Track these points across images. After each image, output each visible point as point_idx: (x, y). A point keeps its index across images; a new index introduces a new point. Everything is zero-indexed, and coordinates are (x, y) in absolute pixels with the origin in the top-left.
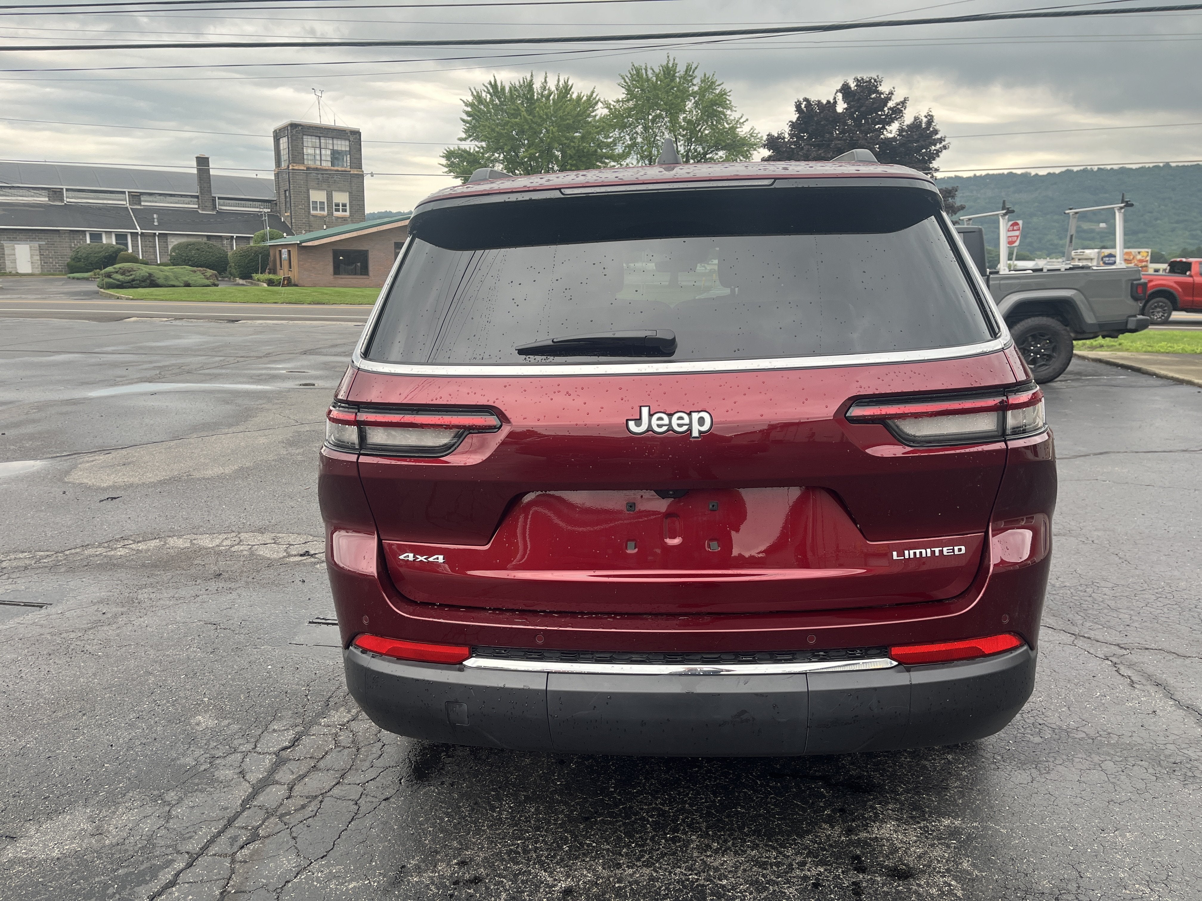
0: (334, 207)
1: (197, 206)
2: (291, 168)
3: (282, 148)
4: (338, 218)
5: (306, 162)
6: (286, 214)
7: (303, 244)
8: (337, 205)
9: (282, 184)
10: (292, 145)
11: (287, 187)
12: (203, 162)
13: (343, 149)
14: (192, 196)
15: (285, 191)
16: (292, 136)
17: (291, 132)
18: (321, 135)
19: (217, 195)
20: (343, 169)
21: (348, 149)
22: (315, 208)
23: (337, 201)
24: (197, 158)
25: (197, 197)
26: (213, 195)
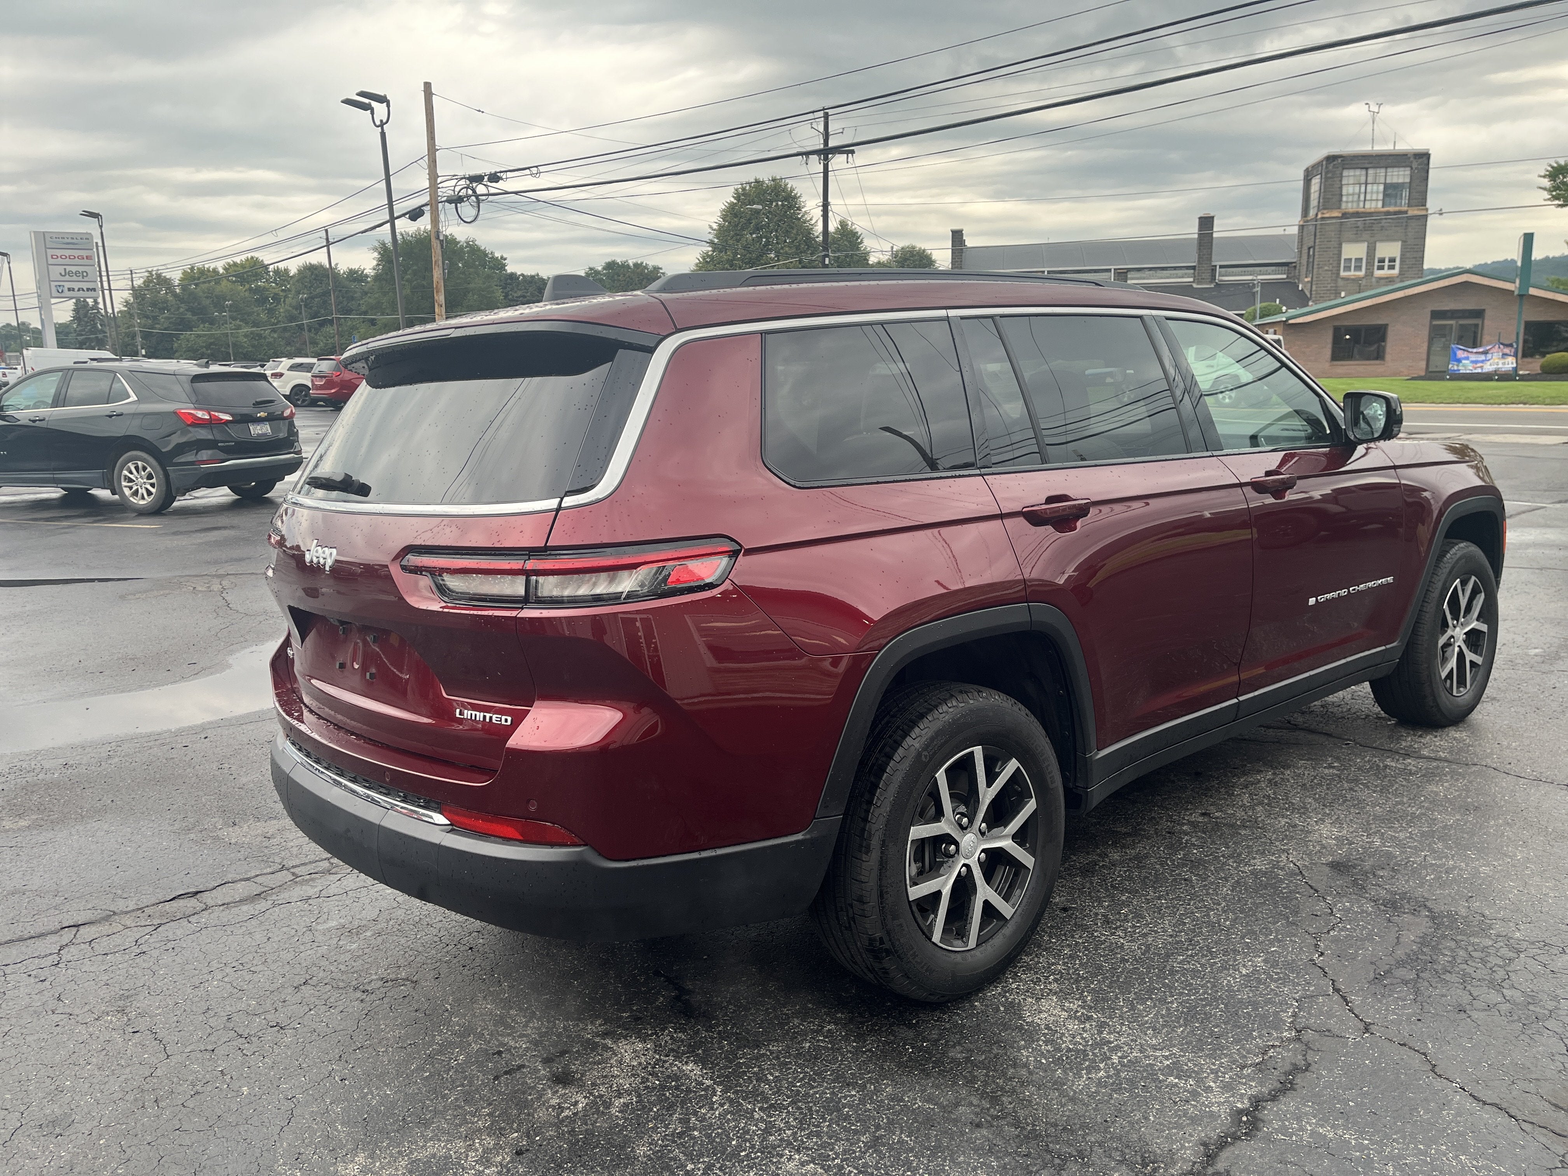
0: (1376, 264)
1: (1191, 280)
2: (1319, 216)
3: (1312, 191)
4: (1380, 279)
5: (1344, 206)
6: (1306, 280)
7: (1291, 322)
8: (1382, 261)
9: (1305, 240)
10: (1325, 185)
11: (1311, 244)
12: (1206, 223)
13: (1401, 181)
14: (1188, 268)
15: (1309, 248)
16: (1326, 173)
17: (1327, 167)
18: (1367, 166)
19: (1218, 264)
20: (1397, 209)
21: (1408, 180)
22: (1347, 268)
23: (1382, 256)
24: (1200, 218)
25: (1194, 268)
26: (1213, 264)
